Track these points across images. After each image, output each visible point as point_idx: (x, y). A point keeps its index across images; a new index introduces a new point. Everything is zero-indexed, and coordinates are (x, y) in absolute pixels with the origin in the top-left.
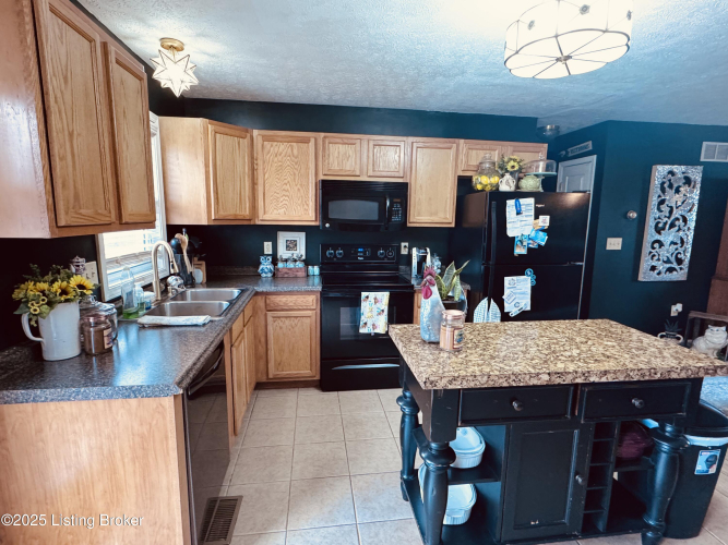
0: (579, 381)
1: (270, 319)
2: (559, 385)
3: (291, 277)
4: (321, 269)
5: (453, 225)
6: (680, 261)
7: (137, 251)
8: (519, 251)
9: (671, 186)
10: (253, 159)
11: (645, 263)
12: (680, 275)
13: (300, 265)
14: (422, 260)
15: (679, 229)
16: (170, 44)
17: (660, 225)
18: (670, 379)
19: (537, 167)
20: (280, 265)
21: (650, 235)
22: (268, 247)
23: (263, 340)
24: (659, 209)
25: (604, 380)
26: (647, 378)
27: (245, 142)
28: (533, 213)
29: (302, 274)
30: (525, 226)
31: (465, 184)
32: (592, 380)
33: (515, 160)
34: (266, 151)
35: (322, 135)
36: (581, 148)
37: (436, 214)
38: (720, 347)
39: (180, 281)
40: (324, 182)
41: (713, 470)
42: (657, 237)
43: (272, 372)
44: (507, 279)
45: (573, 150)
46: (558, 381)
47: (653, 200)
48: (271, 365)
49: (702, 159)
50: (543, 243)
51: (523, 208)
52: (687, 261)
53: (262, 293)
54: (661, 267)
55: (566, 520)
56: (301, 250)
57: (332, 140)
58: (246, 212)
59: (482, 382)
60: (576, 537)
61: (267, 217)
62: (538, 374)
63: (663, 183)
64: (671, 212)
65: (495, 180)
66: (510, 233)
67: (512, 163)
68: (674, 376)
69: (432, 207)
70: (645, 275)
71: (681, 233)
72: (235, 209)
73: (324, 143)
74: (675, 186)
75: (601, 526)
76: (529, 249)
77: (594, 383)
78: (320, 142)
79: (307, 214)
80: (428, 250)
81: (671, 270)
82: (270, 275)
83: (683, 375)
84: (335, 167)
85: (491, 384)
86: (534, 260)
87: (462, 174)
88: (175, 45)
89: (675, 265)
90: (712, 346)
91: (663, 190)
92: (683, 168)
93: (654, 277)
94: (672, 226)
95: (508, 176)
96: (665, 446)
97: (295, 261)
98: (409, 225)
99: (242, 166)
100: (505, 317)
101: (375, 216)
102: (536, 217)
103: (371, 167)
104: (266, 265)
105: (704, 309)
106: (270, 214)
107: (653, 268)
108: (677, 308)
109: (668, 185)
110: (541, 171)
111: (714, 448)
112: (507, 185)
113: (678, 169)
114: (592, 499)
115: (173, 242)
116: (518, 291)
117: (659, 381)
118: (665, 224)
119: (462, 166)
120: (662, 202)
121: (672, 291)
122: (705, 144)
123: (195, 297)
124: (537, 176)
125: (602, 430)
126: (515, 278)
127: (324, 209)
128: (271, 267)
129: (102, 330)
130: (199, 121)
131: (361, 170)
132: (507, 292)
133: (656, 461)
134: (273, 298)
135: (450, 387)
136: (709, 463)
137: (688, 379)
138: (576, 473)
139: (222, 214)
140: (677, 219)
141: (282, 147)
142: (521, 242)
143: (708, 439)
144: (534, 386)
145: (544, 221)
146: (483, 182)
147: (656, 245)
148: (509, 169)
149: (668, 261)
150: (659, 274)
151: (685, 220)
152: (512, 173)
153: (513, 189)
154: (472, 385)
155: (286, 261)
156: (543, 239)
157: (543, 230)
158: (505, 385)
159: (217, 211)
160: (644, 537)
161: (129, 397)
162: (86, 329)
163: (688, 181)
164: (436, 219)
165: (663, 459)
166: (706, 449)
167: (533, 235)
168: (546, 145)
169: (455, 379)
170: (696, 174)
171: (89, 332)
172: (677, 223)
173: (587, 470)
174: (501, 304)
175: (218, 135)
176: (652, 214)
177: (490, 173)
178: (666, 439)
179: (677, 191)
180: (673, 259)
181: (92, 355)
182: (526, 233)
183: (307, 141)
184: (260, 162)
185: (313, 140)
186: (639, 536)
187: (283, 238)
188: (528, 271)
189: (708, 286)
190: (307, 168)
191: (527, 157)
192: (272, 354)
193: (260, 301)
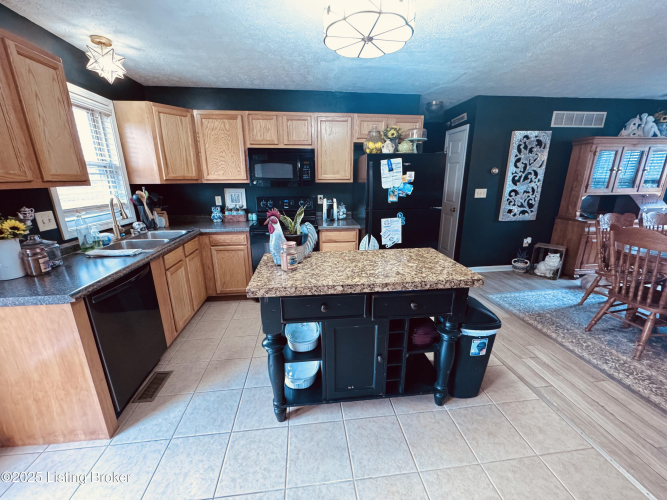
0: (366, 291)
1: (214, 253)
2: (351, 294)
3: (233, 222)
4: (258, 216)
5: (352, 181)
6: (531, 206)
7: (99, 203)
8: (392, 199)
9: (526, 148)
10: (194, 133)
11: (505, 206)
12: (531, 216)
13: (242, 213)
14: (330, 208)
15: (531, 181)
16: (98, 40)
17: (517, 178)
18: (437, 290)
19: (413, 134)
20: (227, 213)
21: (509, 186)
22: (218, 200)
23: (211, 266)
24: (516, 166)
25: (385, 290)
26: (419, 289)
27: (187, 120)
28: (401, 170)
29: (243, 219)
30: (396, 180)
31: (358, 148)
32: (376, 290)
33: (395, 129)
34: (204, 126)
35: (247, 112)
36: (459, 120)
37: (338, 173)
38: (554, 268)
39: (142, 225)
40: (249, 149)
41: (483, 352)
42: (515, 188)
43: (219, 289)
44: (383, 220)
45: (455, 121)
46: (349, 291)
47: (512, 159)
48: (218, 284)
49: (552, 125)
50: (410, 193)
51: (394, 167)
52: (536, 206)
53: (206, 234)
54: (516, 210)
55: (373, 386)
56: (243, 203)
57: (254, 116)
58: (191, 174)
59: (291, 292)
60: (381, 397)
61: (210, 177)
62: (334, 286)
63: (520, 145)
64: (525, 168)
65: (379, 145)
66: (384, 186)
67: (392, 131)
68: (441, 287)
69: (335, 167)
70: (503, 217)
71: (533, 185)
72: (183, 172)
73: (248, 119)
74: (529, 147)
75: (401, 390)
76: (400, 198)
77: (378, 293)
78: (246, 119)
79: (240, 174)
80: (335, 200)
81: (523, 212)
82: (219, 220)
83: (448, 286)
84: (259, 138)
85: (298, 293)
86: (403, 206)
87: (357, 141)
88: (103, 41)
89: (527, 209)
90: (548, 267)
91: (519, 151)
92: (536, 133)
93: (510, 218)
94: (526, 178)
95: (388, 142)
96: (445, 337)
97: (237, 210)
98: (317, 181)
99: (186, 138)
100: (382, 247)
101: (290, 175)
102: (404, 173)
103: (285, 137)
104: (216, 213)
105: (548, 241)
106: (213, 176)
107: (510, 211)
108: (528, 241)
109: (524, 147)
110: (415, 137)
111: (482, 337)
112: (388, 148)
113: (533, 134)
114: (392, 372)
115: (134, 197)
116: (392, 228)
117: (428, 290)
118: (520, 177)
119: (356, 135)
120: (518, 160)
121: (524, 228)
122: (555, 113)
123: (154, 236)
124: (412, 141)
125: (396, 325)
126: (389, 219)
127: (251, 171)
128: (220, 215)
129: (37, 260)
130: (143, 104)
131: (278, 139)
132: (383, 230)
133: (441, 347)
134: (215, 237)
135: (267, 296)
136: (480, 348)
137: (451, 289)
138: (378, 355)
139: (172, 175)
140: (530, 173)
141: (217, 123)
142: (393, 192)
143: (478, 331)
144: (331, 295)
145: (410, 176)
146: (371, 146)
147: (513, 194)
148: (390, 136)
149: (522, 206)
150: (514, 215)
151: (536, 174)
152: (391, 140)
153: (391, 151)
154: (284, 294)
155: (231, 210)
156: (409, 190)
157: (410, 183)
158: (309, 294)
159: (167, 174)
160: (435, 397)
161: (36, 304)
162: (25, 258)
163: (539, 143)
164: (338, 176)
165: (445, 345)
166: (477, 338)
167: (402, 186)
168: (423, 117)
169: (270, 290)
170: (546, 137)
171: (28, 261)
172: (529, 176)
173: (386, 353)
174: (379, 239)
175: (161, 115)
176: (511, 169)
177: (374, 140)
178: (446, 332)
179: (531, 151)
180: (525, 204)
181: (34, 276)
182: (396, 186)
183: (234, 118)
184: (201, 135)
185: (239, 117)
186: (432, 396)
187: (229, 193)
188: (399, 214)
189: (552, 224)
190: (237, 139)
191: (405, 127)
192: (218, 276)
193: (206, 239)
